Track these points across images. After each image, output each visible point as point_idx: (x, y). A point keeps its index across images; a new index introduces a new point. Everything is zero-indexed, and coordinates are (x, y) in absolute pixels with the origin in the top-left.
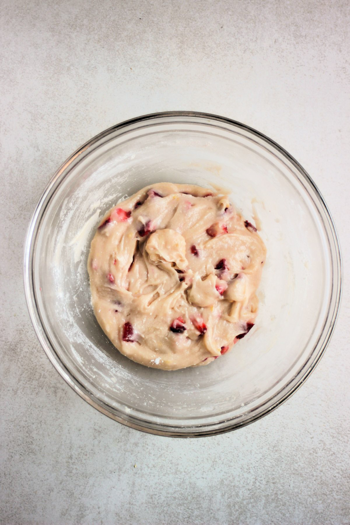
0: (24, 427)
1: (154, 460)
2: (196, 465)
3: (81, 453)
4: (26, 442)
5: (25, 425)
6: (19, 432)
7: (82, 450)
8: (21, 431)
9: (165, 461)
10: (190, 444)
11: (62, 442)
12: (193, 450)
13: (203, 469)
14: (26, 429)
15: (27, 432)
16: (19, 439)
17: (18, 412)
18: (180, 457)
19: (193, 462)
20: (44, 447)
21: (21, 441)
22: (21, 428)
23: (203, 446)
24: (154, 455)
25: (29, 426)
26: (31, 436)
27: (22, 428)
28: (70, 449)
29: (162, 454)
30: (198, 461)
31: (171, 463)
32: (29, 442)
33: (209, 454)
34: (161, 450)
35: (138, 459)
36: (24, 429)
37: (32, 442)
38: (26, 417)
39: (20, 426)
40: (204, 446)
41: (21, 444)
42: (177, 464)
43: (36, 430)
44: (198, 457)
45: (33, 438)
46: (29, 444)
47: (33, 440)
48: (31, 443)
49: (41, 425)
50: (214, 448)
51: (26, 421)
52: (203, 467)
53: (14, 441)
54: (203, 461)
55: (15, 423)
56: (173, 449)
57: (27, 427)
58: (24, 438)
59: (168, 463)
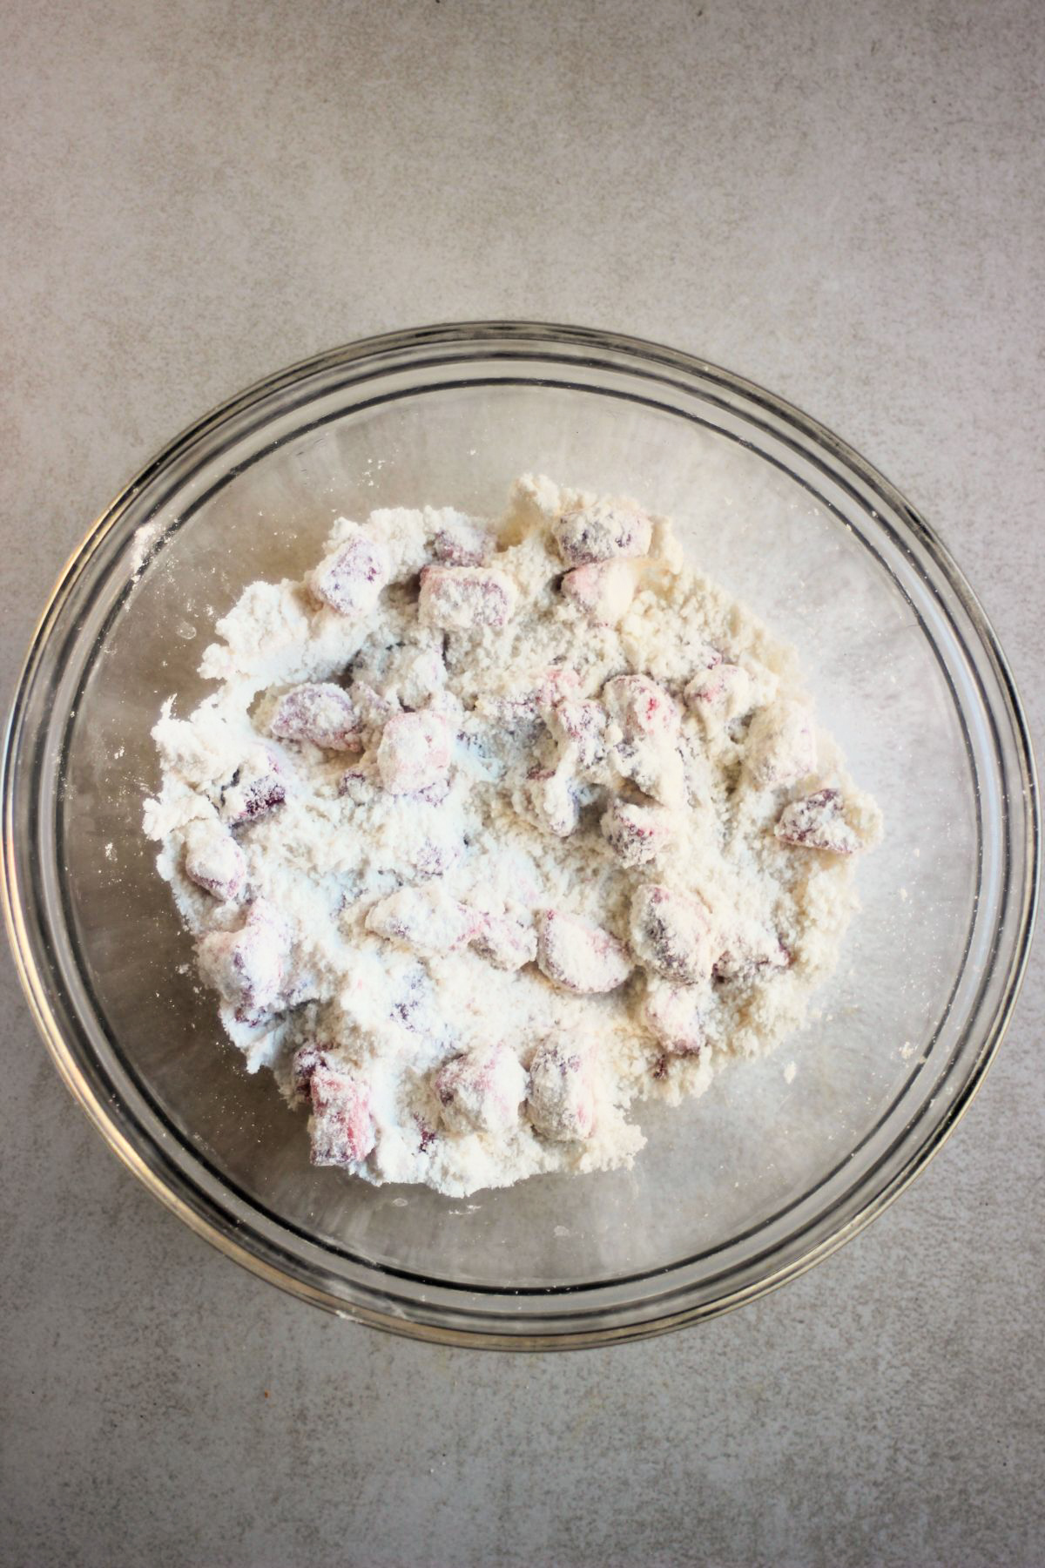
0: (147, 1327)
1: (568, 1407)
2: (704, 1416)
3: (334, 1398)
4: (158, 1375)
5: (151, 1320)
6: (133, 1344)
7: (336, 1389)
8: (137, 1340)
9: (604, 1408)
10: (680, 1350)
11: (269, 1369)
12: (691, 1368)
13: (727, 1426)
14: (152, 1333)
15: (157, 1344)
16: (133, 1367)
17: (126, 1282)
18: (652, 1394)
19: (693, 1407)
20: (216, 1387)
21: (138, 1371)
22: (137, 1330)
23: (720, 1354)
24: (566, 1392)
25: (161, 1324)
26: (171, 1356)
27: (141, 1331)
28: (298, 1389)
29: (591, 1388)
30: (707, 1402)
31: (624, 1415)
32: (165, 1376)
33: (743, 1378)
34: (589, 1374)
35: (516, 1408)
36: (147, 1333)
37: (174, 1374)
38: (152, 1296)
39: (132, 1324)
40: (724, 1354)
41: (140, 1383)
42: (643, 1416)
43: (187, 1334)
44: (707, 1391)
45: (178, 1360)
46: (165, 1379)
47: (179, 1368)
48: (171, 1377)
49: (201, 1319)
50: (757, 1357)
51: (152, 1308)
52: (724, 1421)
53: (116, 1375)
54: (724, 1401)
55: (117, 1317)
56: (625, 1368)
57: (157, 1328)
58: (148, 1364)
59: (615, 1415)
